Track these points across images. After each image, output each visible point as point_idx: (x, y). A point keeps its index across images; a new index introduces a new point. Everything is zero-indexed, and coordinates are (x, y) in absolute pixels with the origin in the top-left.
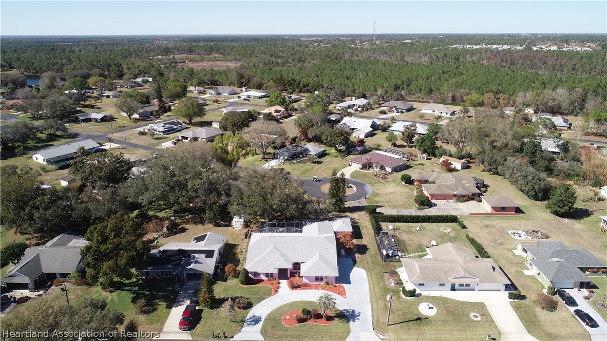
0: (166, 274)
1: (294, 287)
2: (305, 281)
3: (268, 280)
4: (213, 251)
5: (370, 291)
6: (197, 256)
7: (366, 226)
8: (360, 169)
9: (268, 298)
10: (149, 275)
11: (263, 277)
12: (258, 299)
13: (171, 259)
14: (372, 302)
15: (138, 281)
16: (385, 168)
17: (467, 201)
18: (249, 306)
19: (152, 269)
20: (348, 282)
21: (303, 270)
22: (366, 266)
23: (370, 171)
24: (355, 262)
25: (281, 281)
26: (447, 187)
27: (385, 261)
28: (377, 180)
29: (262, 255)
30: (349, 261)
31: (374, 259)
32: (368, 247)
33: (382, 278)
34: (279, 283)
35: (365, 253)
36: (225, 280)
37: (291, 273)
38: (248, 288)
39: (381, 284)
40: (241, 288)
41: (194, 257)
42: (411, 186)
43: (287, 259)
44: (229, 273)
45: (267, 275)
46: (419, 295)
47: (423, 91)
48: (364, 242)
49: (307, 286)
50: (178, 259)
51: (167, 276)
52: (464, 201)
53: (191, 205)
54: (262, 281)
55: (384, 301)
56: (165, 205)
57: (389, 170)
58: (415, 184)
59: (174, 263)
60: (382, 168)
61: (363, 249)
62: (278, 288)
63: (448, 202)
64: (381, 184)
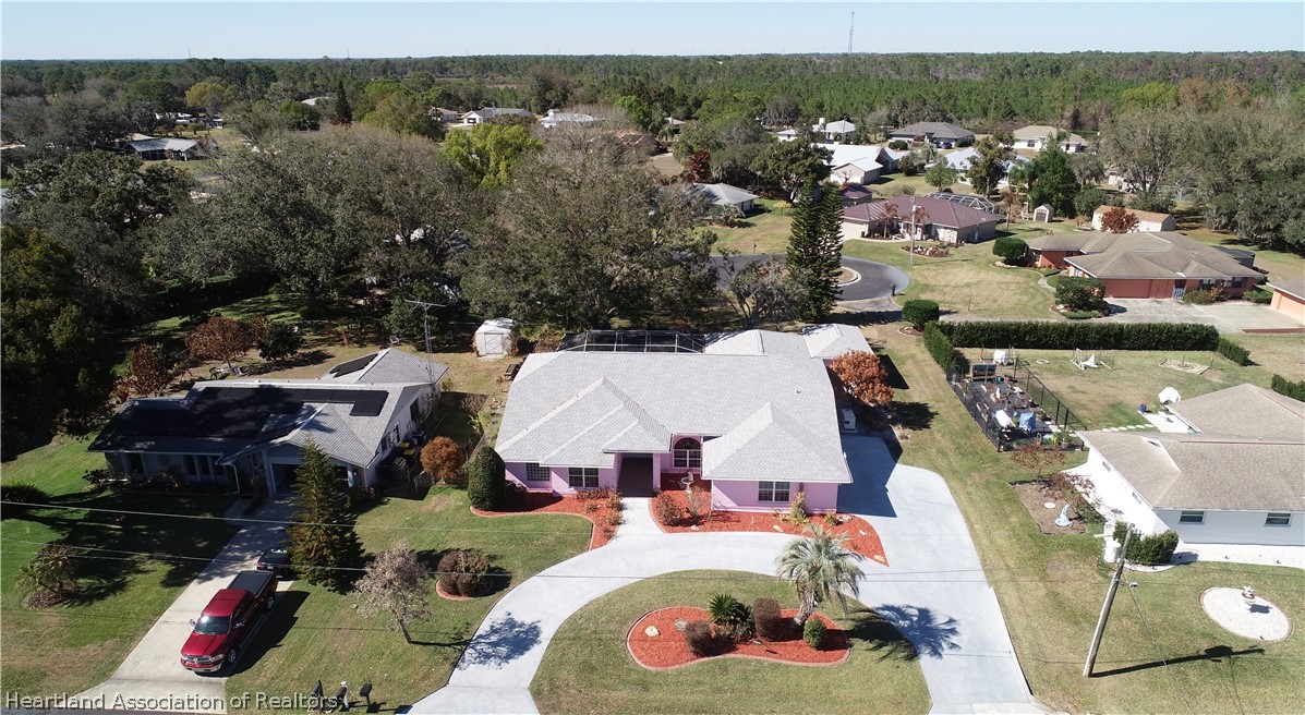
0: (205, 470)
1: (677, 521)
2: (719, 500)
3: (580, 498)
4: (384, 395)
5: (977, 544)
6: (319, 407)
7: (913, 357)
8: (863, 236)
9: (572, 555)
10: (141, 471)
11: (559, 485)
12: (533, 558)
13: (228, 415)
14: (993, 583)
15: (102, 489)
16: (937, 234)
17: (1219, 299)
18: (493, 582)
19: (150, 449)
20: (887, 510)
21: (712, 462)
22: (941, 462)
23: (893, 241)
24: (895, 451)
25: (625, 501)
26: (1150, 259)
27: (1008, 449)
28: (918, 258)
29: (559, 409)
30: (875, 446)
31: (962, 442)
32: (931, 410)
33: (1013, 500)
34: (621, 508)
35: (928, 427)
36: (420, 494)
37: (665, 476)
38: (499, 522)
39: (1013, 519)
40: (472, 522)
41: (312, 410)
42: (1027, 270)
43: (649, 424)
44: (436, 468)
45: (575, 476)
46: (1187, 559)
47: (991, 114)
48: (915, 394)
49: (727, 520)
50: (250, 418)
51: (205, 477)
52: (1210, 302)
53: (361, 302)
54: (554, 498)
55: (1042, 579)
56: (282, 302)
57: (947, 235)
58: (1038, 264)
59: (234, 429)
60: (929, 231)
61: (918, 416)
62: (617, 522)
63: (1158, 302)
64: (933, 267)
